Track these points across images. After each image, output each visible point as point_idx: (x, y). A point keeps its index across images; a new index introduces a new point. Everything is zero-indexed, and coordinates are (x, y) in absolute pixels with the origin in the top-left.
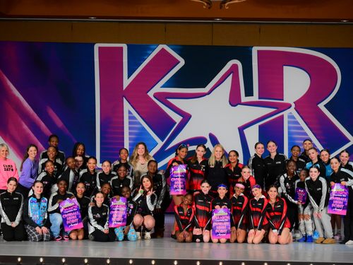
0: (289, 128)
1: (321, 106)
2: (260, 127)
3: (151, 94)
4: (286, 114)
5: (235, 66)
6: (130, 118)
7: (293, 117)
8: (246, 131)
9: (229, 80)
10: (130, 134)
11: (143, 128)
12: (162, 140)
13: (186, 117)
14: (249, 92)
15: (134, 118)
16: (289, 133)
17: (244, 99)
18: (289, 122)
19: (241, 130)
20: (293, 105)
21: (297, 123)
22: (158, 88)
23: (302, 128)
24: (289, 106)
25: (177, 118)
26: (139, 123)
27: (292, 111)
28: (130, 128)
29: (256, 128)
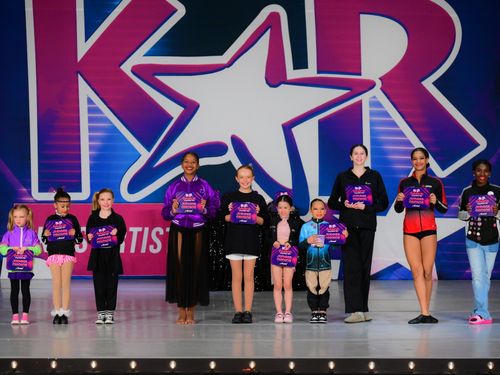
0: (372, 124)
1: (428, 84)
2: (321, 122)
3: (127, 67)
4: (365, 98)
5: (274, 17)
6: (90, 110)
7: (379, 104)
8: (296, 130)
9: (265, 41)
10: (91, 139)
11: (115, 129)
12: (149, 148)
13: (190, 108)
14: (300, 62)
15: (97, 110)
16: (373, 133)
17: (292, 74)
18: (372, 114)
19: (288, 128)
20: (379, 84)
21: (386, 114)
22: (139, 58)
23: (394, 124)
24: (371, 85)
25: (175, 110)
26: (106, 120)
27: (377, 93)
28: (91, 129)
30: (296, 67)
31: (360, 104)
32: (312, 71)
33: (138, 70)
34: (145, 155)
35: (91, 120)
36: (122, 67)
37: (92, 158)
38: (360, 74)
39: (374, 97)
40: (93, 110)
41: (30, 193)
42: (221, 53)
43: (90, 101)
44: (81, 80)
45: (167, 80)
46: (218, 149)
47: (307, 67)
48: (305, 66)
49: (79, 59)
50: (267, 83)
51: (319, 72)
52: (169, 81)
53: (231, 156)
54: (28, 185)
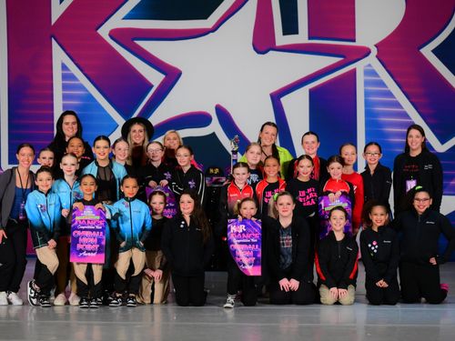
30: (286, 32)
31: (354, 72)
32: (302, 37)
33: (115, 34)
35: (65, 87)
36: (98, 31)
38: (354, 41)
39: (370, 65)
40: (67, 76)
42: (205, 17)
43: (64, 67)
44: (55, 44)
46: (201, 119)
47: (297, 33)
48: (295, 31)
49: (53, 22)
50: (255, 49)
51: (309, 39)
53: (215, 127)
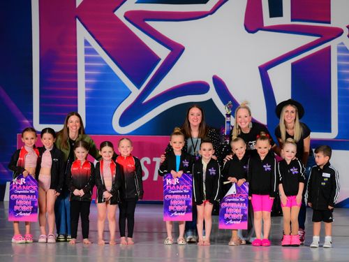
0: (340, 67)
2: (294, 65)
3: (120, 13)
6: (87, 51)
7: (345, 50)
8: (270, 72)
10: (87, 77)
11: (108, 68)
12: (139, 88)
13: (176, 51)
14: (276, 11)
15: (93, 51)
16: (340, 75)
17: (268, 21)
18: (339, 58)
19: (264, 70)
20: (346, 32)
22: (131, 5)
25: (162, 52)
26: (101, 60)
28: (87, 68)
29: (286, 67)
30: (272, 15)
31: (329, 49)
32: (286, 19)
33: (130, 16)
34: (135, 92)
35: (87, 60)
36: (115, 13)
37: (87, 94)
38: (329, 23)
39: (342, 43)
40: (89, 51)
41: (32, 124)
42: (205, 2)
43: (86, 43)
44: (79, 24)
45: (156, 25)
46: (200, 87)
47: (282, 16)
48: (280, 14)
49: (77, 6)
50: (246, 29)
51: (292, 20)
52: (159, 26)
53: (212, 94)
54: (30, 117)
